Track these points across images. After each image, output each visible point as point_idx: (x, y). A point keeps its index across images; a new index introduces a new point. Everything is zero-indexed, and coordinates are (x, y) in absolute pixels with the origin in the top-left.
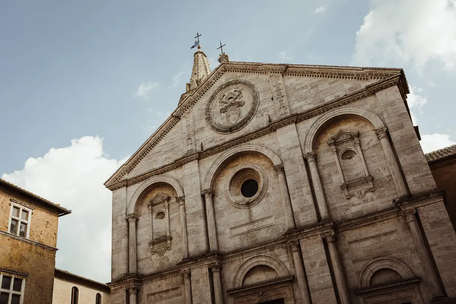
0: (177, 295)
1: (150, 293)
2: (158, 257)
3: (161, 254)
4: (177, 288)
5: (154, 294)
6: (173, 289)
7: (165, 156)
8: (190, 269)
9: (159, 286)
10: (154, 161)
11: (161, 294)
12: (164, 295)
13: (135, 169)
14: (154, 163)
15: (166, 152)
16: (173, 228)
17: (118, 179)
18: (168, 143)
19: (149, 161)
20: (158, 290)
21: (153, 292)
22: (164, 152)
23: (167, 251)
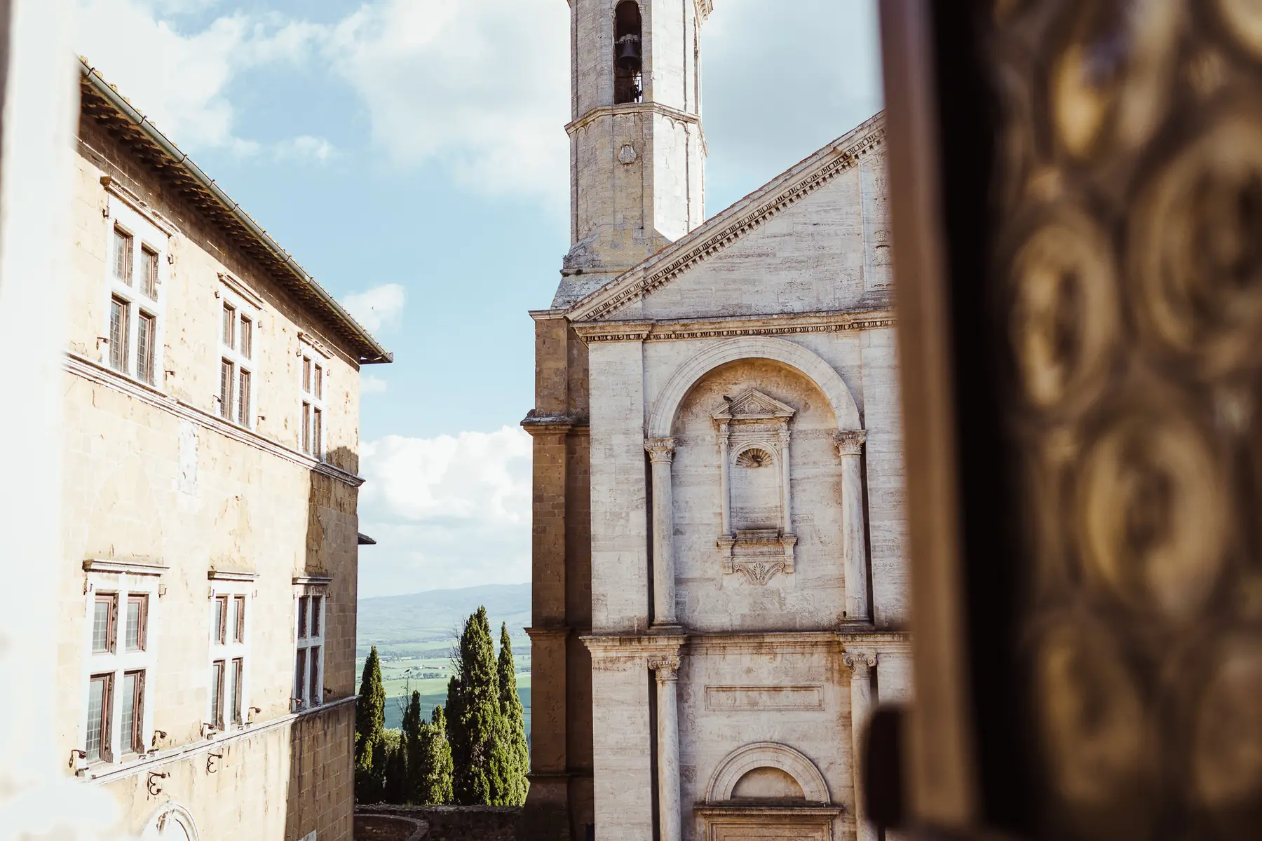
0: (809, 708)
1: (714, 683)
2: (747, 588)
3: (757, 577)
4: (807, 688)
5: (730, 688)
6: (796, 688)
7: (785, 276)
8: (877, 655)
9: (749, 671)
10: (745, 281)
11: (754, 694)
12: (765, 698)
13: (670, 286)
14: (744, 288)
15: (790, 264)
16: (802, 509)
17: (611, 308)
18: (799, 234)
19: (724, 275)
20: (746, 681)
21: (725, 683)
22: (785, 261)
23: (779, 575)
